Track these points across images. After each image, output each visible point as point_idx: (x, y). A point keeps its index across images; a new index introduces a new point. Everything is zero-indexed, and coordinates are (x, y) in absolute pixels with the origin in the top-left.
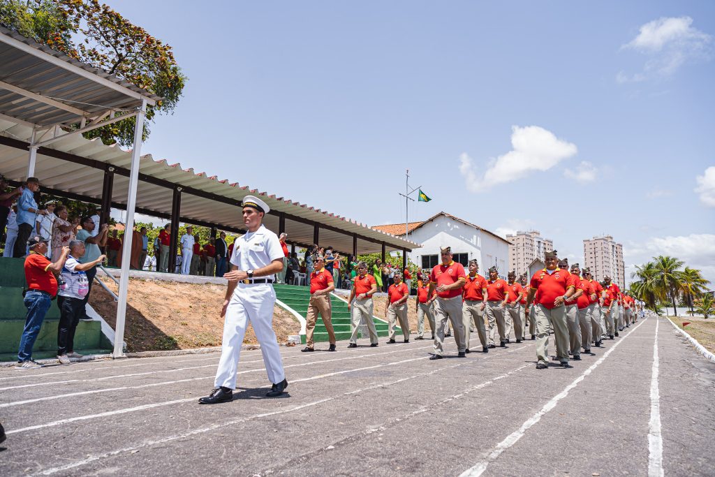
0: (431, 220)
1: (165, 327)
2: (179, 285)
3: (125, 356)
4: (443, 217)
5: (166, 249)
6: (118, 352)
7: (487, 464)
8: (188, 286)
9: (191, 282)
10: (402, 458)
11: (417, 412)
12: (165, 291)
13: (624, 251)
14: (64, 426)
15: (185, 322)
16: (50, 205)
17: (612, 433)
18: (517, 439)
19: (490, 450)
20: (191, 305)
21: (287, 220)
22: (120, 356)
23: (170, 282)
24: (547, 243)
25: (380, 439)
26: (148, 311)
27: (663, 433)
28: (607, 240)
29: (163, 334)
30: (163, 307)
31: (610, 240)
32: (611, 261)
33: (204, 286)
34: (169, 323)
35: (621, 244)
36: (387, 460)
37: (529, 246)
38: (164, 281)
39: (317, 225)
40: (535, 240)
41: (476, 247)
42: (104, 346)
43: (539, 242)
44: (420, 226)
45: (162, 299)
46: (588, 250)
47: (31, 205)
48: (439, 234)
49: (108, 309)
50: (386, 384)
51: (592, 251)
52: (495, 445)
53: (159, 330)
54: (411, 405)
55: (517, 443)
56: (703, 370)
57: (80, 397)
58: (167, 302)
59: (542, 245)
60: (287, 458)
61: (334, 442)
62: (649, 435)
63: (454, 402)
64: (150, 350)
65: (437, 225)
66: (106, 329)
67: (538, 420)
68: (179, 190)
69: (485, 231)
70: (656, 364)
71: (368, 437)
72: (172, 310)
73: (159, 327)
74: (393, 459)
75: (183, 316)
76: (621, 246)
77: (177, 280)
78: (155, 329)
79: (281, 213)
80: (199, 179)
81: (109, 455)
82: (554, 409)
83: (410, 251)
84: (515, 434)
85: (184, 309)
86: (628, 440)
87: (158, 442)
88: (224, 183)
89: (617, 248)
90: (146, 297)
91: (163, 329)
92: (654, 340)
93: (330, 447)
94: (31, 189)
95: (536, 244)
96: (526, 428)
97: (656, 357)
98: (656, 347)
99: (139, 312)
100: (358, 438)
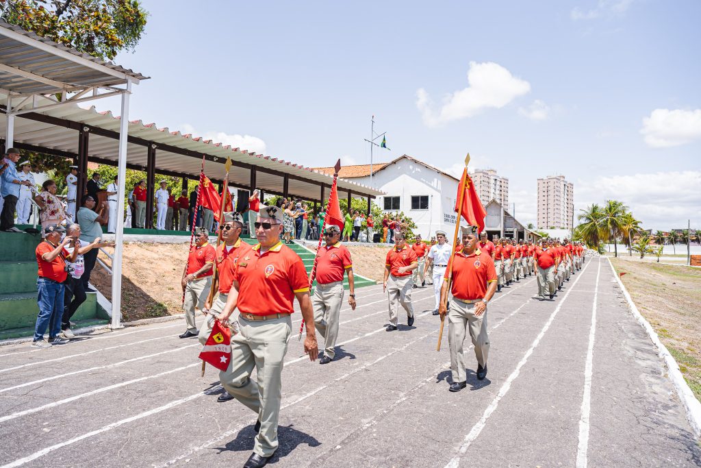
0: (394, 163)
1: (154, 293)
2: (160, 246)
3: (122, 327)
4: (405, 160)
5: (142, 205)
6: (116, 323)
7: (458, 459)
8: (169, 247)
9: (172, 242)
10: (395, 456)
11: (399, 401)
12: (148, 254)
13: (574, 190)
14: (117, 430)
15: (171, 286)
16: (26, 165)
17: (553, 420)
18: (480, 430)
19: (460, 444)
20: (174, 267)
21: (258, 173)
22: (118, 327)
23: (152, 244)
24: (503, 181)
25: (375, 435)
26: (136, 278)
27: (591, 419)
28: (559, 180)
29: (153, 301)
30: (150, 272)
31: (562, 179)
32: (562, 199)
33: (184, 245)
34: (157, 288)
35: (572, 183)
36: (383, 459)
37: (486, 183)
38: (145, 243)
39: (287, 176)
40: (492, 178)
41: (436, 190)
42: (101, 316)
43: (496, 180)
44: (384, 168)
45: (147, 262)
46: (541, 189)
47: (14, 176)
48: (402, 176)
49: (100, 278)
50: (368, 364)
51: (545, 189)
52: (464, 438)
53: (148, 297)
54: (393, 392)
55: (480, 435)
56: (630, 335)
57: (112, 392)
58: (152, 266)
59: (498, 183)
60: (307, 460)
61: (339, 441)
62: (580, 422)
63: (427, 387)
64: (143, 318)
65: (399, 168)
66: (101, 299)
67: (495, 408)
68: (154, 148)
69: (445, 174)
70: (593, 330)
71: (365, 433)
72: (158, 274)
73: (148, 294)
74: (388, 458)
75: (168, 279)
76: (572, 185)
77: (159, 241)
78: (145, 297)
79: (253, 166)
80: (173, 137)
81: (168, 464)
82: (509, 392)
83: (374, 197)
84: (478, 424)
85: (169, 272)
86: (564, 429)
87: (201, 448)
88: (198, 141)
89: (568, 187)
90: (132, 262)
91: (152, 296)
92: (594, 294)
93: (338, 447)
94: (13, 160)
95: (492, 181)
96: (487, 417)
97: (594, 321)
98: (595, 304)
99: (128, 280)
100: (358, 436)
